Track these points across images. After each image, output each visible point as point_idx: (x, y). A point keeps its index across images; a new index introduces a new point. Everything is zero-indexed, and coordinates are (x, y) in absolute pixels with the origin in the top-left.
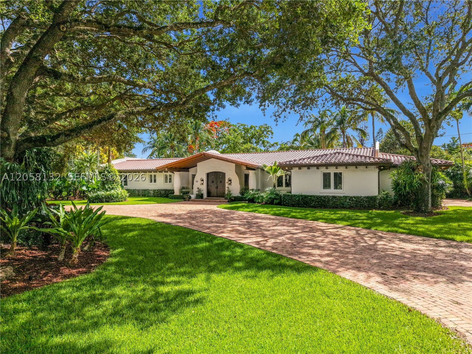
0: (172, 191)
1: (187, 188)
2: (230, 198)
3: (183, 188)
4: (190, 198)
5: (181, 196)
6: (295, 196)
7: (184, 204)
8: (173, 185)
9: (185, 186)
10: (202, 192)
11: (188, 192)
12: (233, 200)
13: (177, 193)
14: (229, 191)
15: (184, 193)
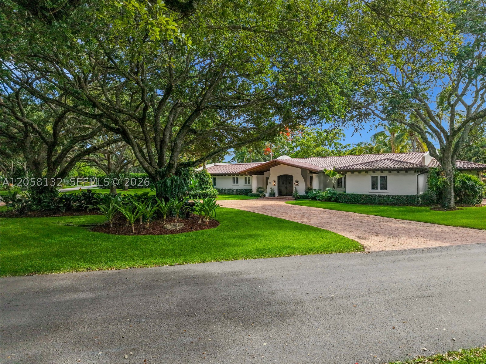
0: (251, 191)
1: (262, 188)
2: (297, 197)
3: (259, 188)
4: (265, 196)
5: (258, 194)
6: (348, 195)
7: (260, 200)
8: (251, 185)
9: (261, 186)
10: (274, 192)
11: (263, 192)
12: (299, 198)
13: (254, 192)
14: (296, 191)
15: (260, 192)
